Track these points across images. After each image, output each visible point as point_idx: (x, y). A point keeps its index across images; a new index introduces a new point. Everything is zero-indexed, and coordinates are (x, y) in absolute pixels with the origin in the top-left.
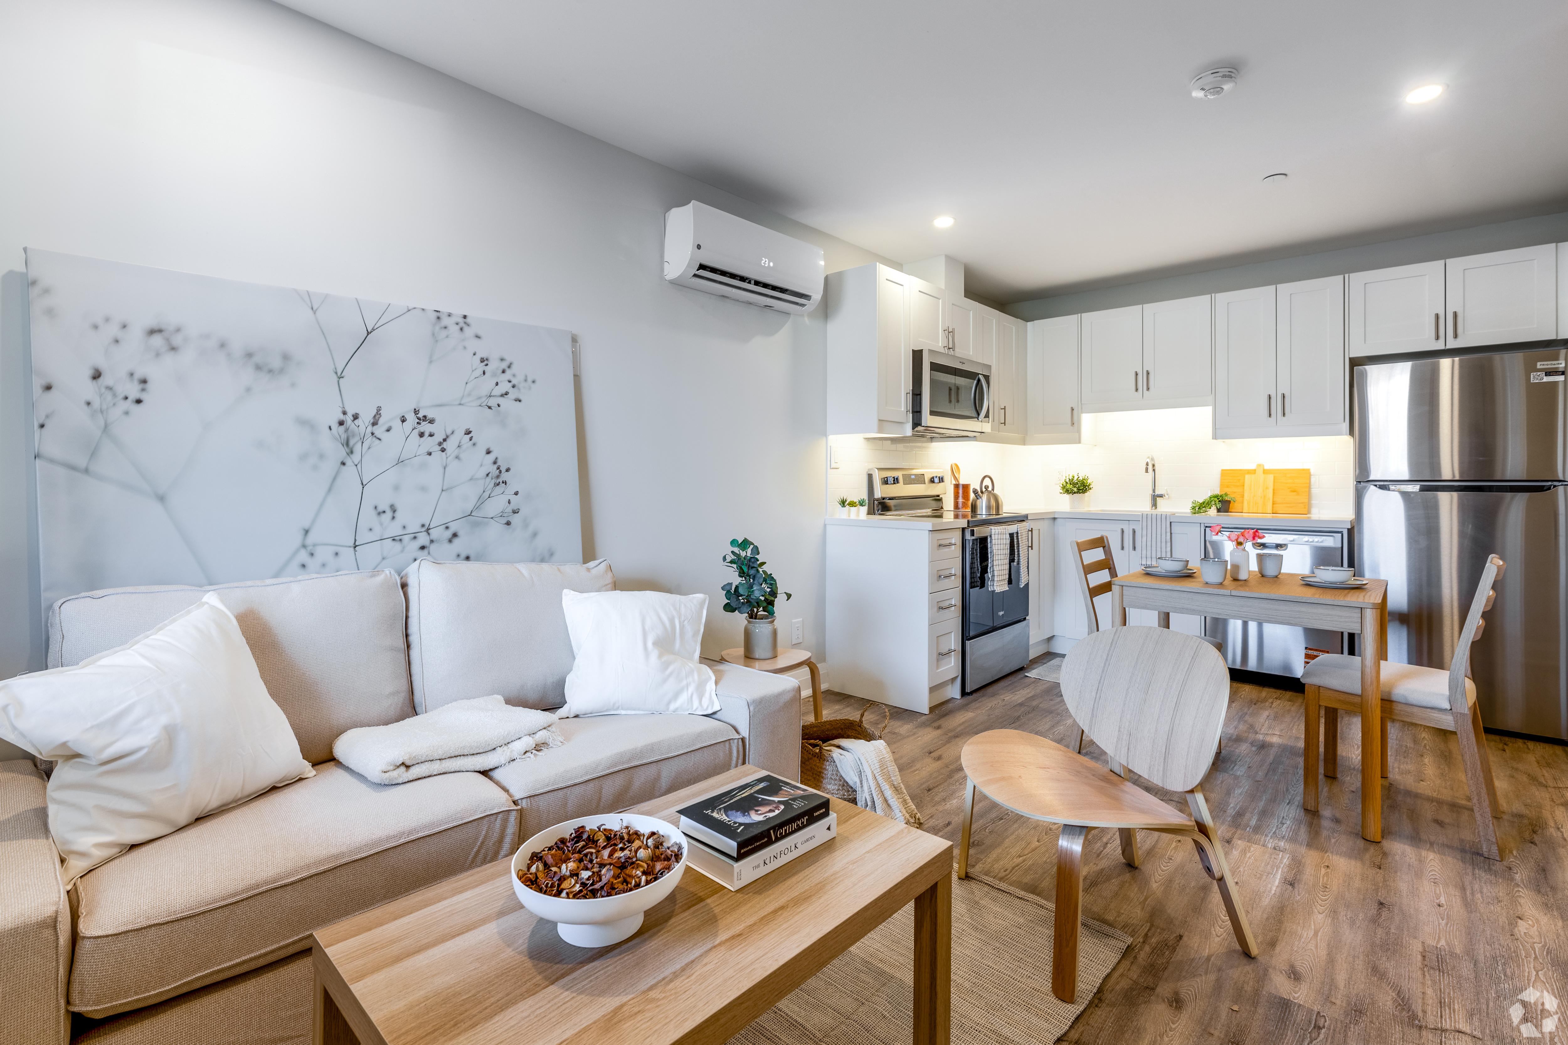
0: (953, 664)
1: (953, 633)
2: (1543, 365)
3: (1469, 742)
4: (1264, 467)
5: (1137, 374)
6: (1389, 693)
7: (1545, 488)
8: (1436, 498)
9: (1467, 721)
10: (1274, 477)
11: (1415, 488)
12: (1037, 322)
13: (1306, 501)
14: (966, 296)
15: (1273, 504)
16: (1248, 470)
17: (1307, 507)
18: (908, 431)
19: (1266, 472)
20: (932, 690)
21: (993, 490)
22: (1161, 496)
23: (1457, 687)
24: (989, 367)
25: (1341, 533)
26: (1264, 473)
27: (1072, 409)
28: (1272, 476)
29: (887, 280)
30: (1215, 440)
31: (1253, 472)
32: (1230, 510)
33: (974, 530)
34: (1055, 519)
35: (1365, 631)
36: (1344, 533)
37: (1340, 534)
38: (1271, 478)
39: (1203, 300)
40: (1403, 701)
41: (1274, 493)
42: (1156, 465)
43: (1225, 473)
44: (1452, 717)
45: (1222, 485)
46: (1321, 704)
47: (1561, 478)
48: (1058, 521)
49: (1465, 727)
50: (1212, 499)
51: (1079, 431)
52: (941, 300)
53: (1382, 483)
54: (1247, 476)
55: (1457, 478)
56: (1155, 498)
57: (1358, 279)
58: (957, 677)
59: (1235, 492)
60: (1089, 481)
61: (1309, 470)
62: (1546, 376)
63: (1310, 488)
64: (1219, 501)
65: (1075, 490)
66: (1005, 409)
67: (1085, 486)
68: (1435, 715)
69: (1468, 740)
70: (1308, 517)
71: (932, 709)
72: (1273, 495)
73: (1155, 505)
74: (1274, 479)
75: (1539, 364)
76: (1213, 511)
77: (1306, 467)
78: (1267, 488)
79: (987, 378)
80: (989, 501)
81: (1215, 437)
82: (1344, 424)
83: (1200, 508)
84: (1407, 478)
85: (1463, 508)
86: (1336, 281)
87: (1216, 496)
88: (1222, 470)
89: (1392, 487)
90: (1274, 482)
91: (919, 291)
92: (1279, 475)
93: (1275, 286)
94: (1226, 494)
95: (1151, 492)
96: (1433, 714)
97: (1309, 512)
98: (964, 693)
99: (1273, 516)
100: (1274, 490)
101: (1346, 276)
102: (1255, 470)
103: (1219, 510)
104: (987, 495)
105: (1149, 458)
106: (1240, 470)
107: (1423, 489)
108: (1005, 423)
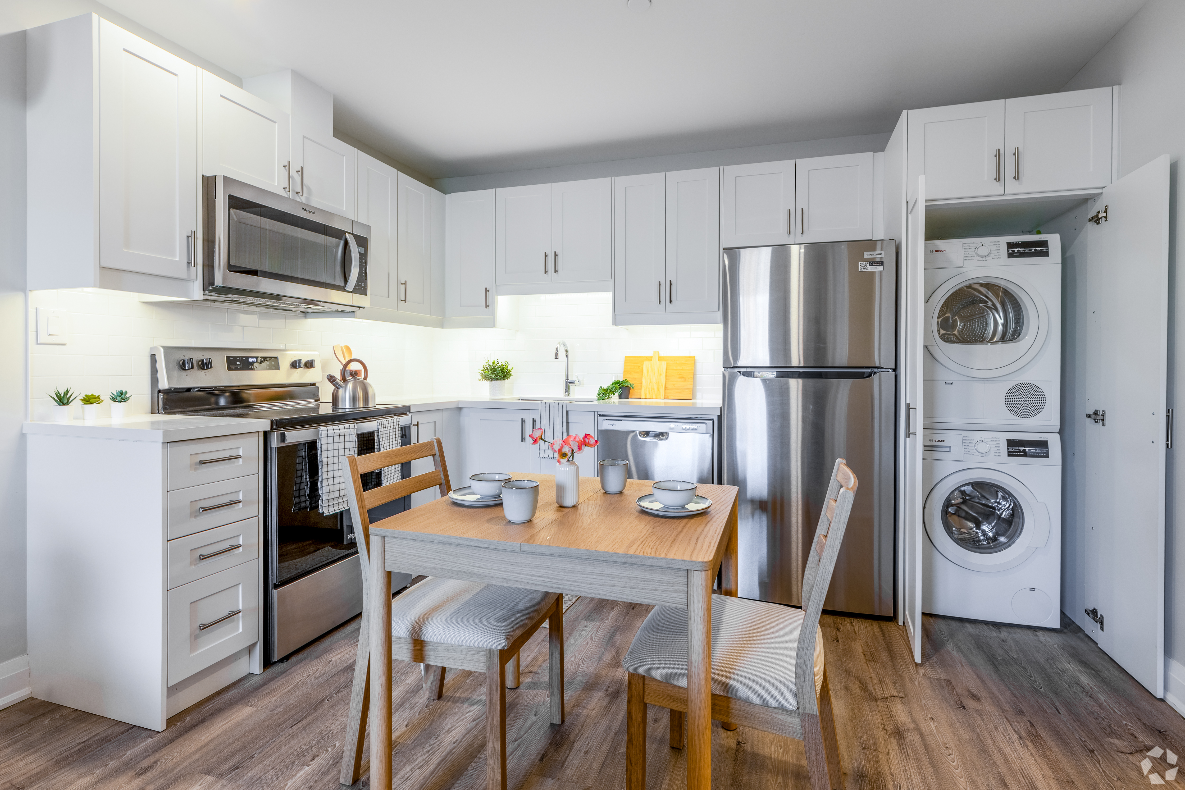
0: (241, 630)
1: (241, 586)
2: (868, 255)
3: (818, 757)
4: (659, 354)
5: (546, 256)
6: (726, 686)
7: (866, 375)
8: (787, 384)
9: (817, 725)
10: (667, 364)
11: (772, 374)
12: (454, 195)
13: (691, 386)
14: (335, 135)
15: (665, 390)
16: (647, 357)
17: (692, 392)
18: (196, 292)
19: (660, 359)
20: (172, 690)
21: (365, 378)
22: (573, 383)
23: (806, 675)
24: (368, 227)
25: (712, 419)
26: (659, 360)
27: (487, 291)
28: (665, 363)
29: (125, 50)
30: (614, 327)
31: (649, 359)
32: (630, 396)
33: (284, 433)
34: (460, 409)
35: (692, 606)
36: (715, 419)
37: (711, 422)
38: (664, 364)
39: (606, 181)
40: (742, 698)
41: (666, 379)
42: (569, 351)
43: (628, 360)
44: (799, 720)
45: (625, 372)
46: (646, 701)
47: (877, 365)
48: (464, 411)
49: (814, 735)
50: (614, 385)
51: (493, 314)
52: (277, 124)
53: (744, 370)
54: (645, 363)
55: (802, 365)
56: (568, 384)
57: (731, 171)
58: (255, 644)
59: (635, 379)
60: (509, 367)
61: (694, 357)
62: (870, 265)
63: (694, 374)
64: (620, 388)
65: (493, 376)
66: (405, 284)
67: (503, 372)
68: (779, 717)
69: (817, 755)
70: (693, 403)
71: (171, 721)
72: (666, 381)
73: (567, 390)
74: (667, 366)
75: (865, 253)
76: (615, 398)
77: (692, 355)
78: (661, 374)
79: (362, 242)
80: (354, 391)
81: (615, 323)
82: (719, 312)
83: (604, 394)
84: (768, 365)
85: (805, 393)
86: (714, 171)
87: (618, 383)
88: (626, 357)
89: (756, 374)
90: (667, 369)
91: (221, 96)
92: (671, 362)
93: (665, 173)
94: (626, 381)
95: (565, 379)
96: (776, 716)
97: (694, 397)
98: (267, 662)
99: (665, 403)
100: (666, 376)
101: (721, 168)
102: (652, 357)
103: (620, 397)
104: (353, 384)
105: (559, 343)
106: (640, 357)
107: (780, 376)
108: (405, 300)
